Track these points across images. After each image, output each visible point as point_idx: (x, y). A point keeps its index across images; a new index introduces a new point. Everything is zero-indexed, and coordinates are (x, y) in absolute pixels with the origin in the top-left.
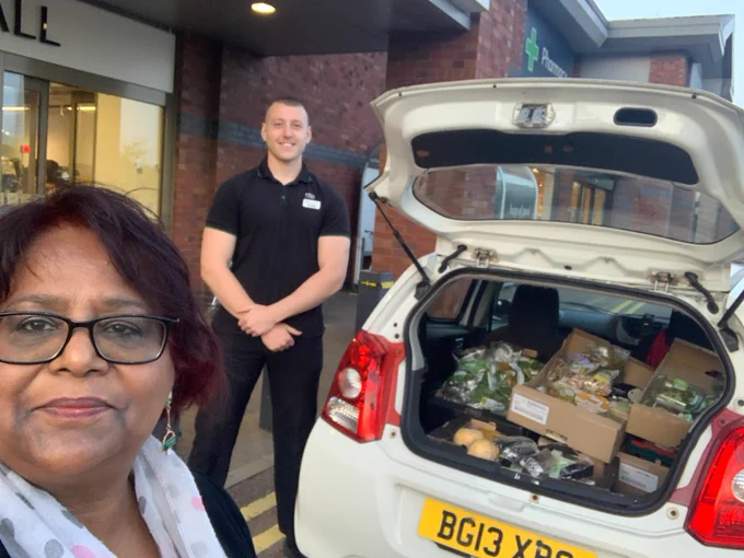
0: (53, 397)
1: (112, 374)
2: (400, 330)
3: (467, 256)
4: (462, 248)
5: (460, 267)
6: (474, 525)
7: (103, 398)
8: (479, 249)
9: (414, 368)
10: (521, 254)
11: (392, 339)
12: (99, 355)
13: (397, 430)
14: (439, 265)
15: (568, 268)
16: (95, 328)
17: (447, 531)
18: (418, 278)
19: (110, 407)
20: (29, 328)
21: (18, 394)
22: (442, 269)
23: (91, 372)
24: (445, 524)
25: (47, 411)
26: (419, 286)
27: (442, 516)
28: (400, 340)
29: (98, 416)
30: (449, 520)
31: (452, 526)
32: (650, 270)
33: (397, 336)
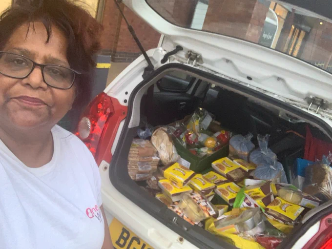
0: (21, 95)
1: (48, 91)
2: (127, 97)
3: (182, 54)
4: (179, 48)
5: (176, 62)
6: (139, 243)
7: (43, 100)
8: (191, 51)
9: (130, 126)
10: (218, 61)
11: (122, 103)
12: (44, 81)
13: (108, 165)
14: (162, 58)
15: (249, 78)
16: (44, 69)
17: (122, 242)
18: (145, 64)
19: (45, 104)
20: (16, 62)
21: (6, 90)
22: (163, 61)
23: (39, 88)
24: (121, 237)
25: (19, 100)
26: (146, 69)
27: (121, 231)
28: (126, 104)
29: (40, 107)
30: (125, 235)
31: (126, 240)
32: (309, 94)
33: (125, 101)
